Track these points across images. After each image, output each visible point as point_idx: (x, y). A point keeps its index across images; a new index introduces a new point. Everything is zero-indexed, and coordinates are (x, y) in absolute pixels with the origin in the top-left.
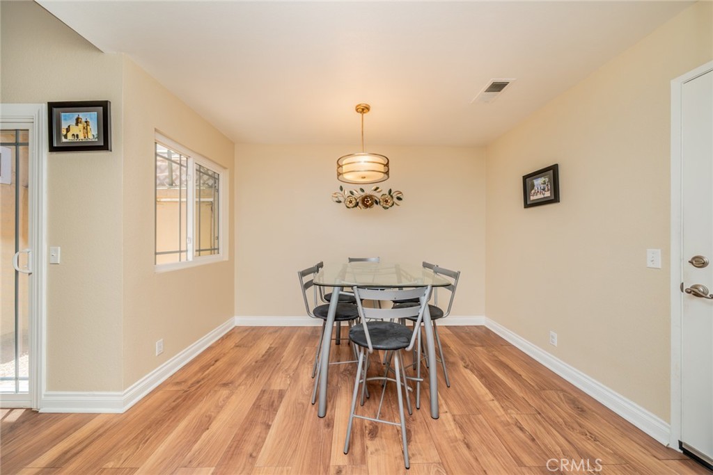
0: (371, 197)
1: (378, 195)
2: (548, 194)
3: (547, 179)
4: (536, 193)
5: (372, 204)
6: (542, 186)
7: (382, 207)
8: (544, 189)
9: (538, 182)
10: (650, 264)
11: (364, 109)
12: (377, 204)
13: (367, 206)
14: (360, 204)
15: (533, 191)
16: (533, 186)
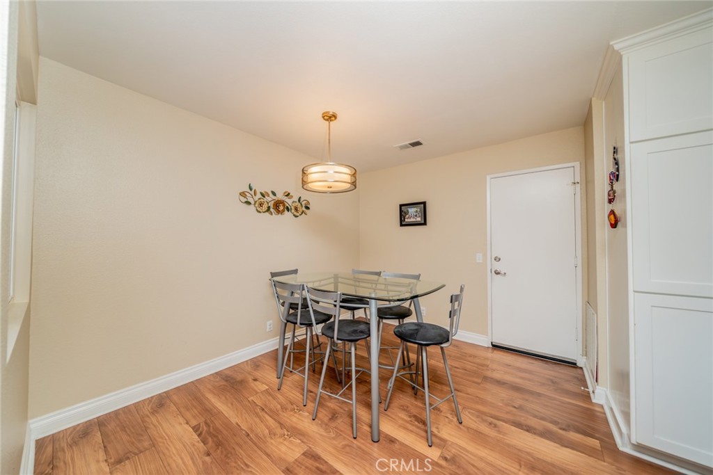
0: (282, 202)
1: (289, 201)
2: (419, 219)
3: (419, 210)
4: (409, 218)
5: (283, 211)
6: (415, 214)
7: (292, 215)
8: (416, 216)
9: (412, 210)
10: (478, 261)
11: (330, 117)
12: (288, 211)
13: (278, 212)
14: (272, 210)
15: (407, 216)
16: (407, 213)
